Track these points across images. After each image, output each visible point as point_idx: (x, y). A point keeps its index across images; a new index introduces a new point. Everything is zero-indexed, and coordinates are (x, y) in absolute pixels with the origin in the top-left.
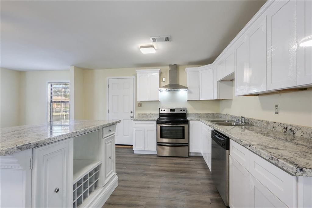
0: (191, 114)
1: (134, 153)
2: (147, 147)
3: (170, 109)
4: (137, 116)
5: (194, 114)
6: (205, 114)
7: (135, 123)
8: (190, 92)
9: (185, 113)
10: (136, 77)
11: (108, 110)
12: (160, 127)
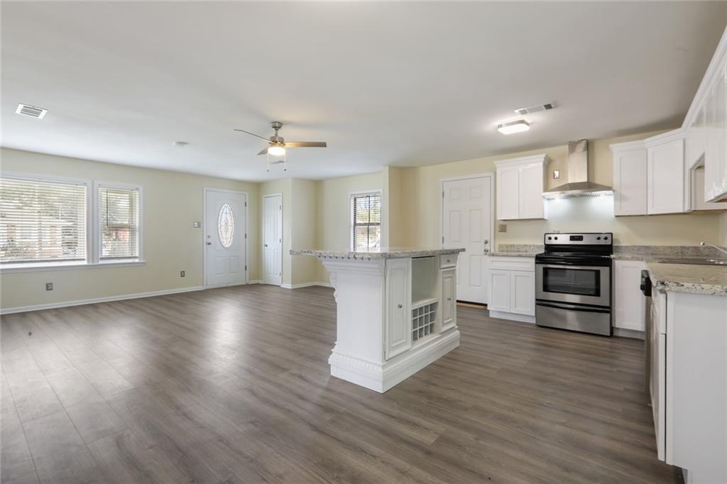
0: (627, 247)
1: (491, 316)
2: (515, 307)
3: (571, 237)
4: (497, 249)
5: (635, 246)
6: (671, 247)
7: (493, 261)
8: (619, 198)
9: (609, 243)
10: (495, 173)
11: (443, 238)
12: (542, 269)
